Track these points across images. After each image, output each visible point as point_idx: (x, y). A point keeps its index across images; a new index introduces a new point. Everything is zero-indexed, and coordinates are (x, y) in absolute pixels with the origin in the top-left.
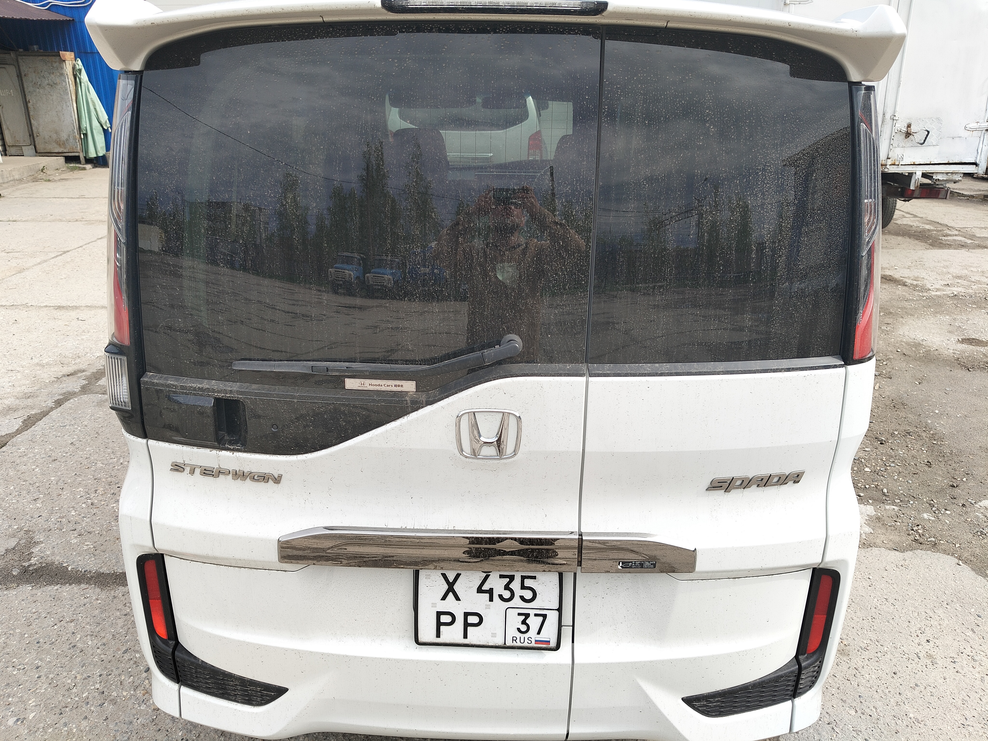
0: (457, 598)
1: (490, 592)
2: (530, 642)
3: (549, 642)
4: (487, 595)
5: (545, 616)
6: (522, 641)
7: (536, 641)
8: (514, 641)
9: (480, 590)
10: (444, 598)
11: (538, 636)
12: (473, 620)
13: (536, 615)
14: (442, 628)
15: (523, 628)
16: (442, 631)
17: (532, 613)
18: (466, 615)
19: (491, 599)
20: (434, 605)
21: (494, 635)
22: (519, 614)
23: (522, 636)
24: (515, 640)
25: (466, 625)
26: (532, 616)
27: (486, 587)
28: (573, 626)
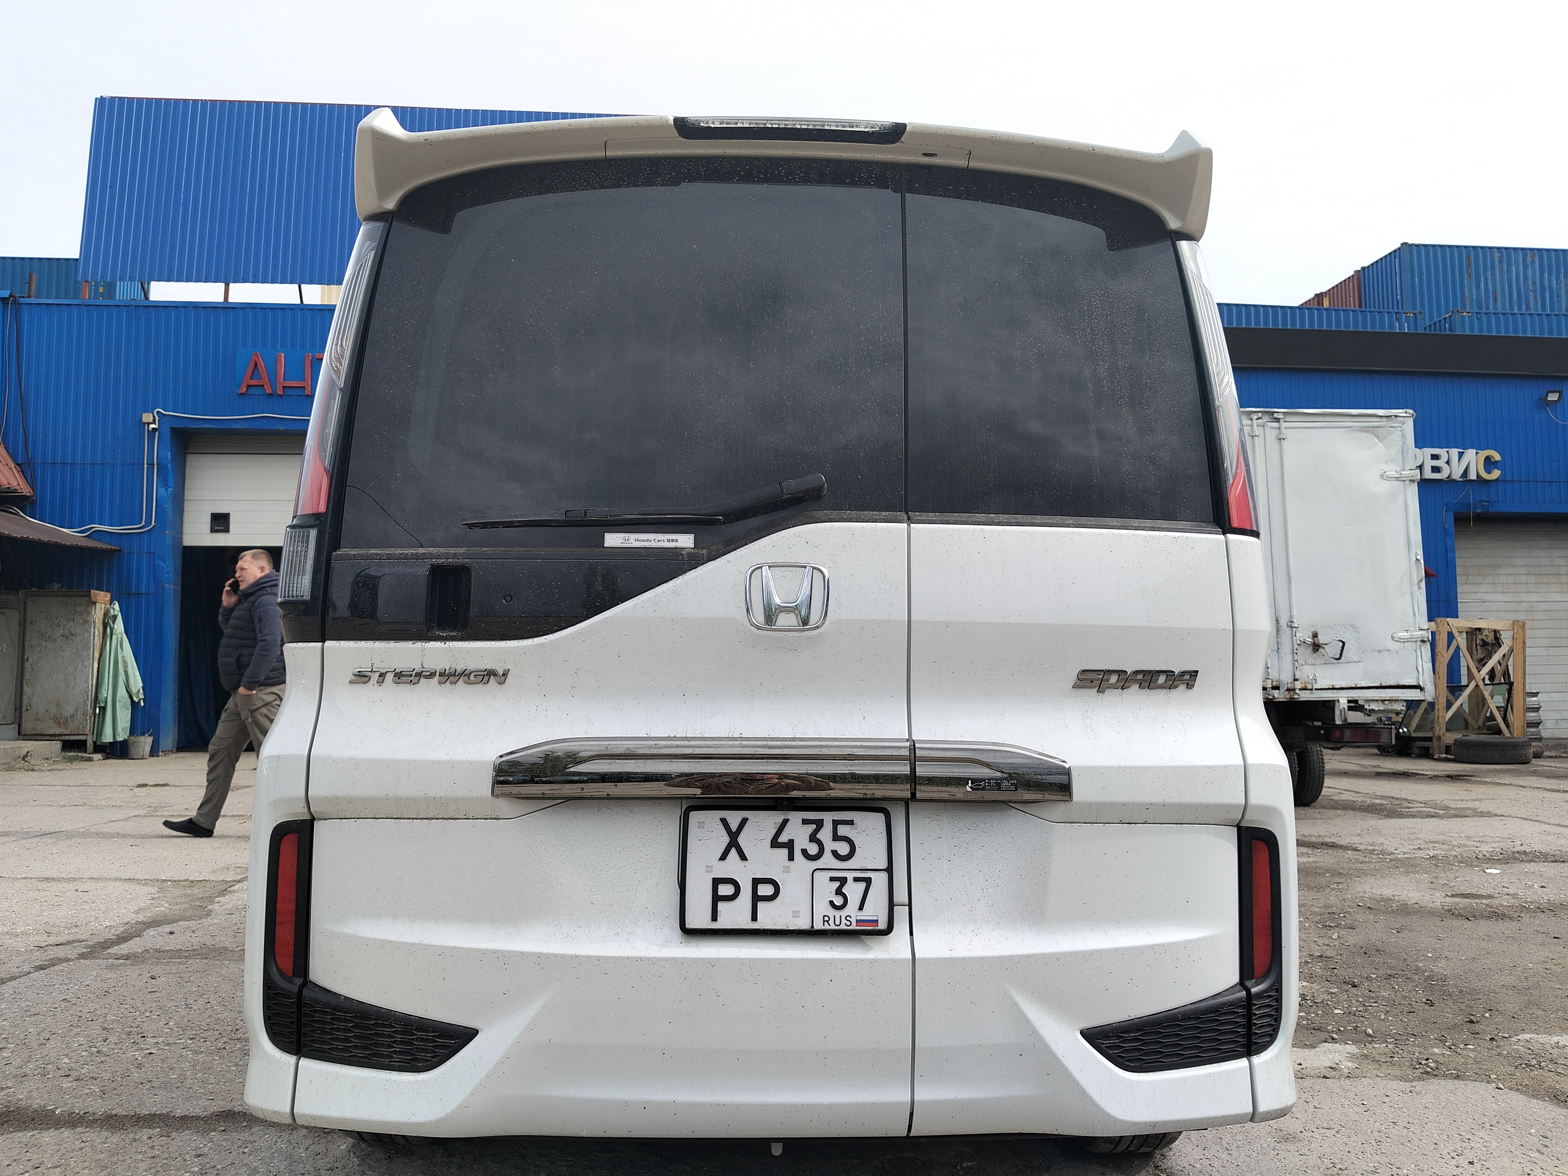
0: (743, 857)
1: (790, 845)
2: (848, 923)
3: (877, 921)
4: (785, 851)
5: (868, 881)
6: (838, 923)
7: (857, 921)
8: (826, 923)
9: (775, 843)
10: (723, 857)
11: (860, 913)
12: (765, 890)
13: (856, 880)
14: (721, 905)
15: (839, 901)
16: (720, 911)
17: (850, 876)
18: (756, 882)
19: (791, 858)
20: (709, 869)
21: (796, 914)
22: (832, 879)
23: (838, 914)
24: (827, 921)
25: (756, 899)
26: (850, 881)
27: (783, 839)
28: (910, 905)
